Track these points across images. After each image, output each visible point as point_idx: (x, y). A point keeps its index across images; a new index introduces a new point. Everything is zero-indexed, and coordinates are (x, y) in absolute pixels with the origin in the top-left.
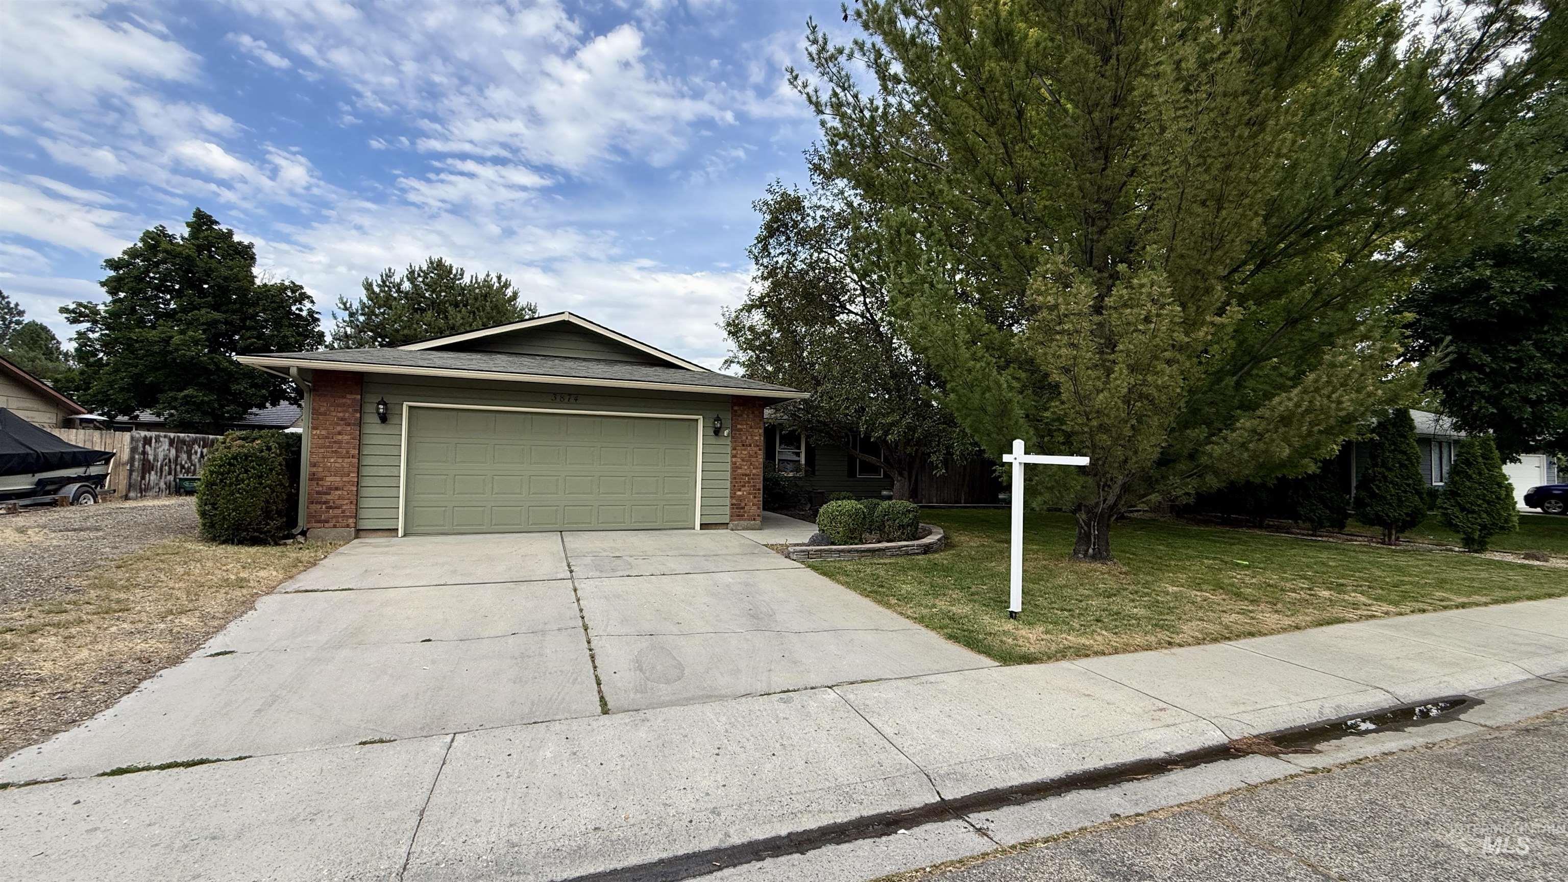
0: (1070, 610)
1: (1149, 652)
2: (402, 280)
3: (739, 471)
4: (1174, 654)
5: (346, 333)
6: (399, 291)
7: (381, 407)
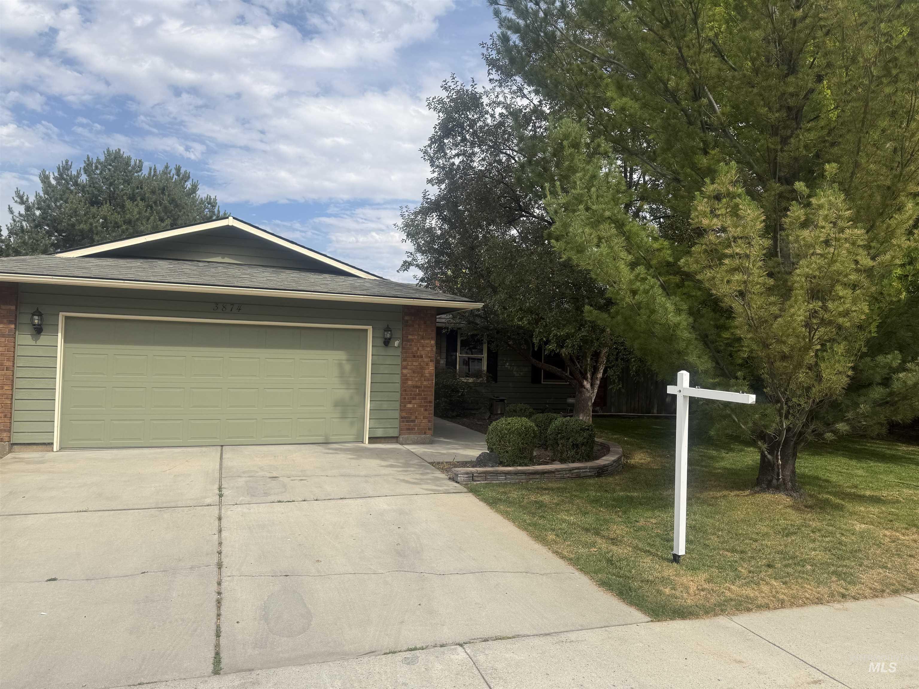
0: (742, 552)
1: (820, 607)
2: (79, 174)
3: (410, 383)
4: (846, 610)
5: (22, 227)
6: (76, 184)
7: (36, 317)
